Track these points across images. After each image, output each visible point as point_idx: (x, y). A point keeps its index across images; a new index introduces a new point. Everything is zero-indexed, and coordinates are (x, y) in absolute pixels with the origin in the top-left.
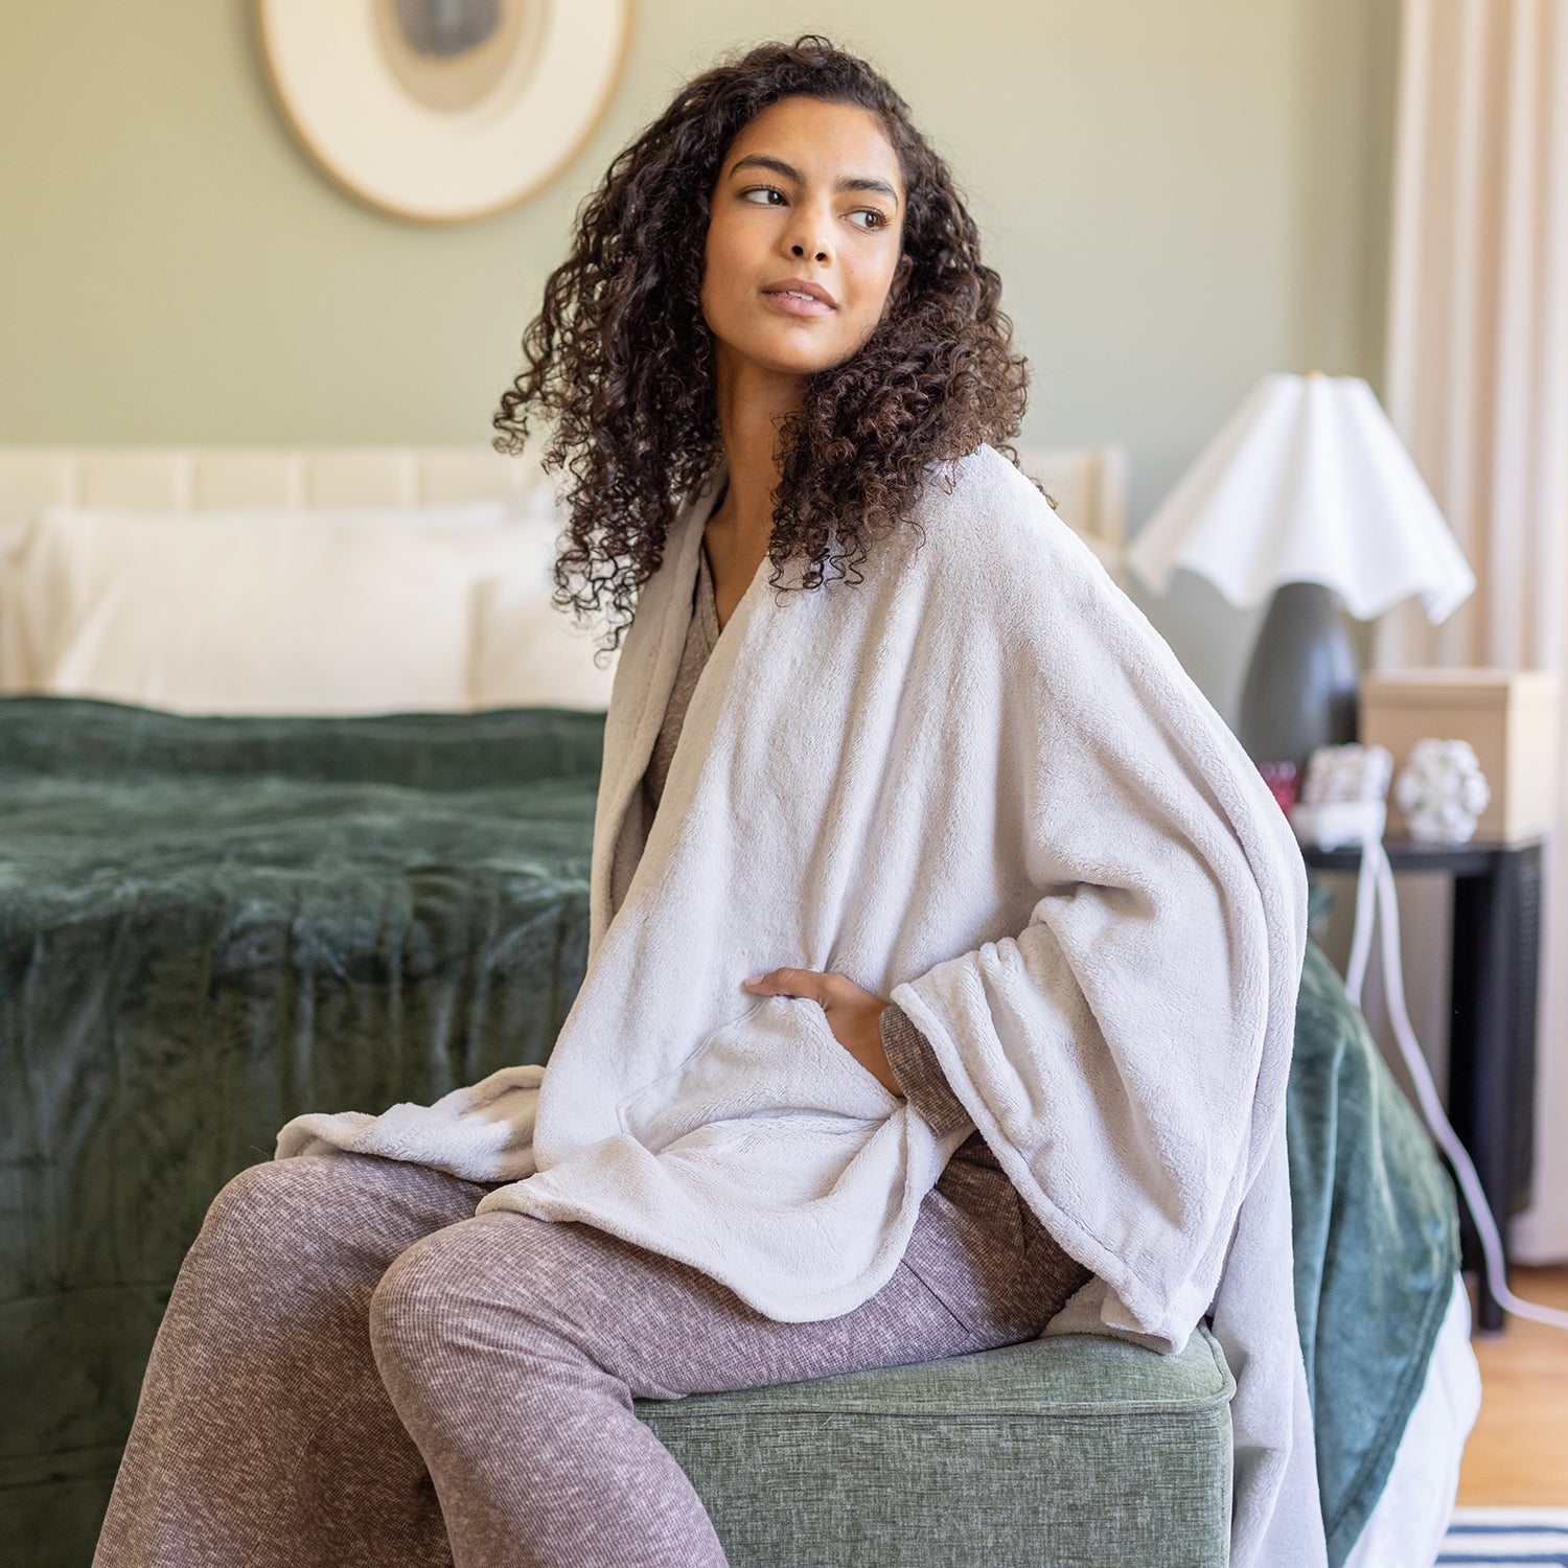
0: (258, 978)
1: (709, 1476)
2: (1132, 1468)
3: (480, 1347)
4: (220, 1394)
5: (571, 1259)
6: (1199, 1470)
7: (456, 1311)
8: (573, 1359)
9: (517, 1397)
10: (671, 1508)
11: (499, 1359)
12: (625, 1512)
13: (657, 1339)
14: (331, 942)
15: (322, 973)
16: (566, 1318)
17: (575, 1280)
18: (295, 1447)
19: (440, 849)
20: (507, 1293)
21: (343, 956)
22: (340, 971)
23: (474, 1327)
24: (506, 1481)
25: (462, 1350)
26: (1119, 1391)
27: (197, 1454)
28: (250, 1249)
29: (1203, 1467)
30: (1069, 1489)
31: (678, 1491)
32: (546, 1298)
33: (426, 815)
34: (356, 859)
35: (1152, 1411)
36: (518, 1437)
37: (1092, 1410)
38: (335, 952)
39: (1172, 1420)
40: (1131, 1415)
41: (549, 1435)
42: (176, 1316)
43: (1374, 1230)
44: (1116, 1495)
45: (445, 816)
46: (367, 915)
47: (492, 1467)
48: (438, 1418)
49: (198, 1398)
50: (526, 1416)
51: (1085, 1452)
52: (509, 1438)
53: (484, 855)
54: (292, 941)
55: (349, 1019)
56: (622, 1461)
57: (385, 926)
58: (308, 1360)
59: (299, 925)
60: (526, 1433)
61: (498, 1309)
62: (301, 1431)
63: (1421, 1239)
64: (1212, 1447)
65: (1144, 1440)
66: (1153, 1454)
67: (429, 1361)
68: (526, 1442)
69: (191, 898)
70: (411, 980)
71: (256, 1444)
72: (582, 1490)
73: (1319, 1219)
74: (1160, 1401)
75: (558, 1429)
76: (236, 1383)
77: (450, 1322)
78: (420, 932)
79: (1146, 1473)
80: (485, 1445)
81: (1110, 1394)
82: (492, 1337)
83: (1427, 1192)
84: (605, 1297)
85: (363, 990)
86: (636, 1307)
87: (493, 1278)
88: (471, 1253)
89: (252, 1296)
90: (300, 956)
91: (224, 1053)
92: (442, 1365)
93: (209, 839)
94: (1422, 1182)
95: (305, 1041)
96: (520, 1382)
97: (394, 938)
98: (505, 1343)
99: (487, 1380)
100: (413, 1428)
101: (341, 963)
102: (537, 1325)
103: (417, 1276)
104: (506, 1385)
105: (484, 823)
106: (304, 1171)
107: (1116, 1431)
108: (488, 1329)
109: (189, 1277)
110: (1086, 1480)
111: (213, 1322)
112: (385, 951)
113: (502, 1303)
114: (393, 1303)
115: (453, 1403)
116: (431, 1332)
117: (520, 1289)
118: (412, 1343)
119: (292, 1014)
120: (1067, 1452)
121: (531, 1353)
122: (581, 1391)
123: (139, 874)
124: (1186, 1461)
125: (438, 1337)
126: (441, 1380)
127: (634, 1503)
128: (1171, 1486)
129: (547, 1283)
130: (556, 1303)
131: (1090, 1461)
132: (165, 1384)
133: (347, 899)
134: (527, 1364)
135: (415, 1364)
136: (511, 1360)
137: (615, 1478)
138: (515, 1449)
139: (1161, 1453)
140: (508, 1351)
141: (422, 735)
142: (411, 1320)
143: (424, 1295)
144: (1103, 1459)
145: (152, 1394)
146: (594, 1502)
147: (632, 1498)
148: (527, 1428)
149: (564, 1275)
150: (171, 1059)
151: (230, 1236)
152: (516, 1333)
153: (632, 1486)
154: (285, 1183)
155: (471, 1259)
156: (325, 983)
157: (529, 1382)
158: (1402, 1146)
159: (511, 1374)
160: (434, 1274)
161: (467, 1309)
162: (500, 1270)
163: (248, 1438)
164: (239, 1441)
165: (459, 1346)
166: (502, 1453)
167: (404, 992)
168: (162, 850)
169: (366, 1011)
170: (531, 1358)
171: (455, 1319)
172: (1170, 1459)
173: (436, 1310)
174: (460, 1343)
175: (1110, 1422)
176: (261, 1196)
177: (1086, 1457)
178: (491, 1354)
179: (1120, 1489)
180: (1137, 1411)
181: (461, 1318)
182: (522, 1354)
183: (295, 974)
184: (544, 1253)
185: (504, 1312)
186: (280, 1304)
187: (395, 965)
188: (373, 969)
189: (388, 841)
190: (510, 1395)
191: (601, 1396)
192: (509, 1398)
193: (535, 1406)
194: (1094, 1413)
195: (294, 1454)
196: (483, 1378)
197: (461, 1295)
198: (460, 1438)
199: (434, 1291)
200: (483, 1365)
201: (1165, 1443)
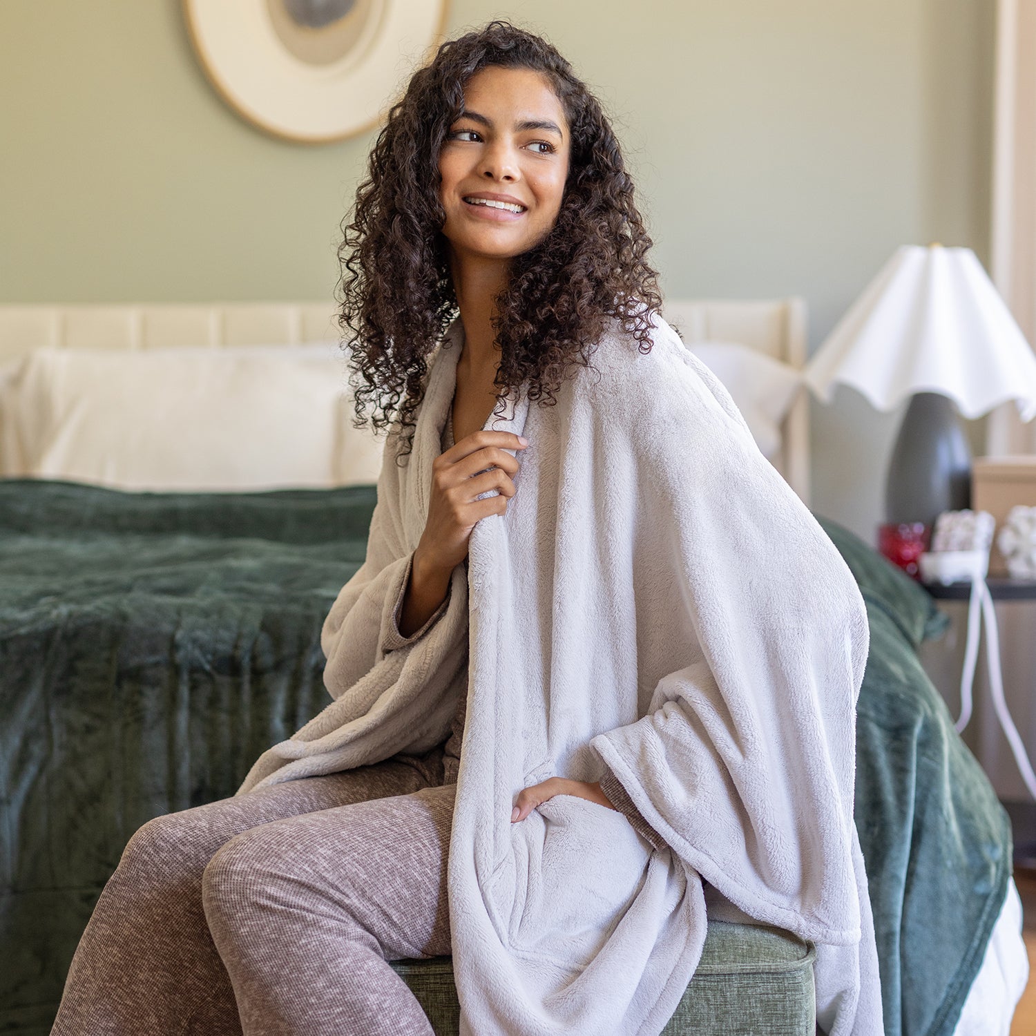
0: (150, 673)
1: (443, 1016)
2: (742, 1012)
3: (276, 906)
4: (129, 983)
5: (342, 849)
6: (789, 1013)
7: (260, 881)
8: (342, 918)
9: (300, 943)
10: (407, 1027)
11: (289, 916)
12: (374, 1027)
13: (402, 908)
14: (202, 648)
15: (195, 669)
16: (337, 889)
17: (345, 863)
18: (180, 1020)
19: (287, 583)
20: (296, 870)
21: (209, 657)
22: (208, 667)
23: (272, 892)
24: (292, 1002)
25: (263, 908)
26: (732, 957)
27: (112, 1025)
28: (155, 883)
29: (792, 1011)
30: (696, 1026)
31: (414, 1016)
32: (324, 874)
33: (281, 559)
34: (226, 590)
35: (755, 971)
36: (301, 972)
37: (712, 970)
38: (204, 653)
39: (769, 978)
40: (739, 974)
41: (322, 970)
42: (99, 924)
43: (944, 850)
44: (730, 1031)
45: (295, 560)
46: (227, 627)
47: (282, 992)
48: (245, 956)
49: (114, 985)
50: (306, 956)
51: (708, 1000)
52: (294, 971)
53: (317, 586)
54: (174, 646)
55: (214, 701)
56: (374, 991)
57: (240, 636)
58: (192, 962)
59: (179, 635)
60: (306, 968)
61: (289, 880)
62: (186, 1009)
63: (982, 858)
64: (798, 997)
65: (749, 992)
66: (756, 1002)
67: (240, 915)
68: (306, 974)
69: (104, 616)
70: (257, 673)
71: (153, 1020)
72: (345, 1010)
73: (903, 842)
74: (760, 964)
75: (329, 967)
76: (141, 976)
77: (255, 888)
78: (264, 640)
79: (752, 1015)
80: (277, 975)
81: (725, 959)
82: (284, 900)
83: (987, 824)
84: (366, 876)
85: (224, 680)
86: (388, 884)
87: (287, 859)
88: (273, 841)
89: (155, 916)
90: (180, 656)
91: (126, 725)
92: (249, 918)
93: (125, 576)
94: (983, 818)
95: (183, 718)
96: (303, 932)
97: (246, 644)
98: (293, 904)
99: (280, 930)
100: (228, 963)
101: (209, 662)
102: (316, 893)
103: (234, 856)
104: (293, 934)
105: (320, 565)
106: (193, 825)
107: (729, 985)
108: (281, 894)
109: (109, 897)
110: (709, 1020)
111: (126, 933)
112: (239, 653)
113: (292, 877)
114: (217, 874)
115: (256, 945)
116: (242, 895)
117: (306, 867)
118: (229, 902)
119: (173, 699)
120: (695, 1000)
121: (312, 912)
122: (347, 941)
123: (71, 600)
124: (780, 1006)
125: (247, 898)
126: (248, 929)
127: (381, 1022)
128: (768, 1024)
129: (325, 864)
130: (331, 878)
131: (712, 1006)
132: (89, 972)
133: (215, 617)
134: (308, 919)
135: (231, 917)
136: (297, 916)
137: (369, 1003)
138: (298, 979)
139: (762, 1001)
140: (295, 910)
141: (292, 504)
142: (229, 886)
143: (238, 869)
144: (720, 1005)
145: (79, 977)
146: (353, 1018)
147: (379, 1018)
148: (307, 964)
149: (337, 859)
150: (89, 730)
151: (140, 872)
152: (301, 899)
153: (381, 1009)
154: (180, 834)
155: (272, 846)
156: (196, 676)
157: (309, 932)
158: (968, 791)
159: (297, 926)
160: (246, 855)
161: (268, 880)
162: (292, 854)
163: (148, 1015)
164: (142, 1017)
165: (261, 906)
166: (289, 981)
167: (252, 682)
168: (89, 583)
169: (226, 695)
170: (311, 915)
171: (259, 886)
172: (768, 1005)
173: (246, 880)
174: (262, 903)
175: (726, 979)
176: (162, 844)
177: (708, 1004)
178: (282, 911)
179: (733, 1026)
180: (744, 971)
181: (262, 886)
182: (305, 912)
183: (176, 669)
184: (324, 844)
185: (293, 883)
186: (174, 922)
187: (246, 662)
188: (231, 666)
189: (251, 578)
190: (296, 941)
191: (363, 946)
192: (295, 943)
193: (313, 949)
194: (713, 972)
195: (179, 1025)
196: (278, 929)
197: (263, 870)
198: (260, 971)
199: (245, 866)
200: (278, 919)
201: (764, 994)
